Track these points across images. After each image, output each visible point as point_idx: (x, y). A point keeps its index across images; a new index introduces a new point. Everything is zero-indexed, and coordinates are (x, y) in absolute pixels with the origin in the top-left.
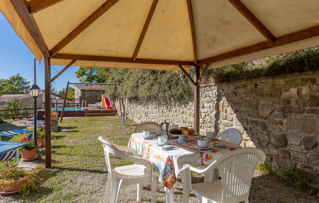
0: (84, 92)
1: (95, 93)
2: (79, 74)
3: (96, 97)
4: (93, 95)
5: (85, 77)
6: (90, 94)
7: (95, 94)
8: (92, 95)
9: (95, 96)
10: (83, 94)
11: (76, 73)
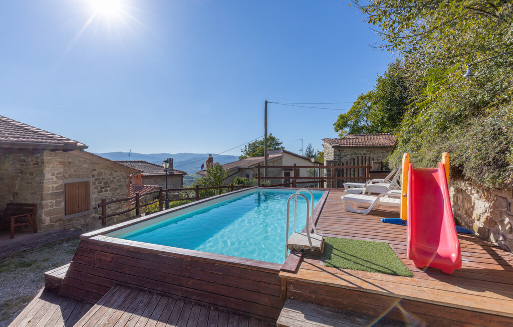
0: (339, 151)
1: (364, 152)
2: (338, 126)
3: (367, 162)
4: (360, 158)
5: (347, 129)
6: (352, 154)
7: (364, 154)
8: (358, 157)
9: (364, 159)
10: (338, 155)
11: (334, 124)
